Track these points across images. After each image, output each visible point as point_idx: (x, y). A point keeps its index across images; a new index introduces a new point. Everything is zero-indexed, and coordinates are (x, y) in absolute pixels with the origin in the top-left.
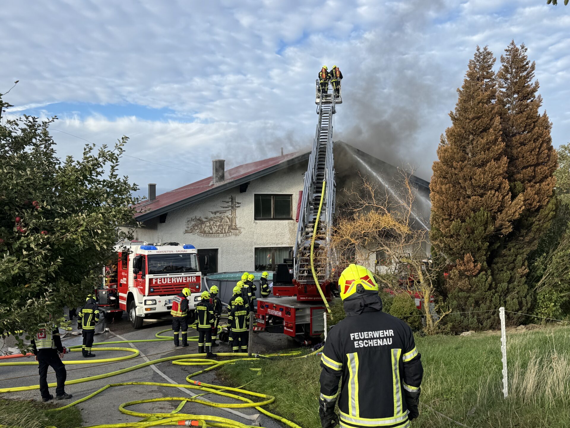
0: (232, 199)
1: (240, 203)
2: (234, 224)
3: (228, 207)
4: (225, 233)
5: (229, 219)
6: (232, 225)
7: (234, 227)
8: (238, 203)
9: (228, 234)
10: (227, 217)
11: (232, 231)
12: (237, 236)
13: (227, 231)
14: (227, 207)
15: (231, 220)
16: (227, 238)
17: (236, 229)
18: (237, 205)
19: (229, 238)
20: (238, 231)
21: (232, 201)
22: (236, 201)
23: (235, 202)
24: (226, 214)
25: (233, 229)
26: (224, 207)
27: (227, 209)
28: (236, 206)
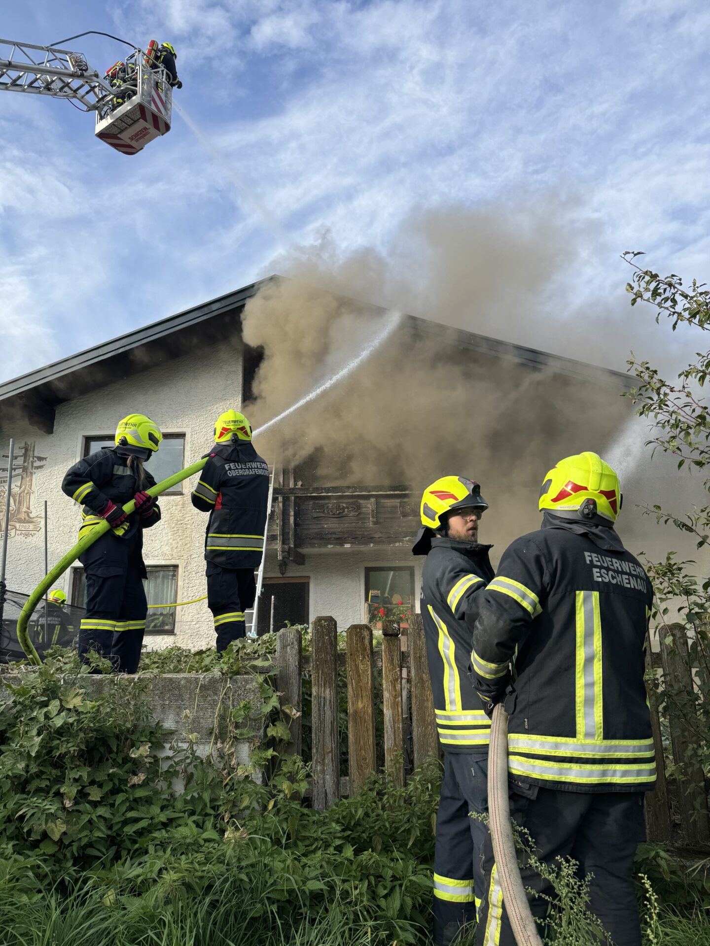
0: (26, 450)
1: (45, 459)
2: (24, 509)
3: (15, 469)
5: (14, 496)
6: (19, 511)
7: (23, 516)
8: (40, 459)
11: (18, 525)
12: (29, 539)
15: (20, 500)
17: (28, 520)
18: (37, 463)
19: (8, 541)
20: (31, 526)
21: (25, 455)
22: (36, 454)
23: (33, 457)
25: (20, 521)
26: (4, 470)
27: (13, 473)
28: (35, 464)
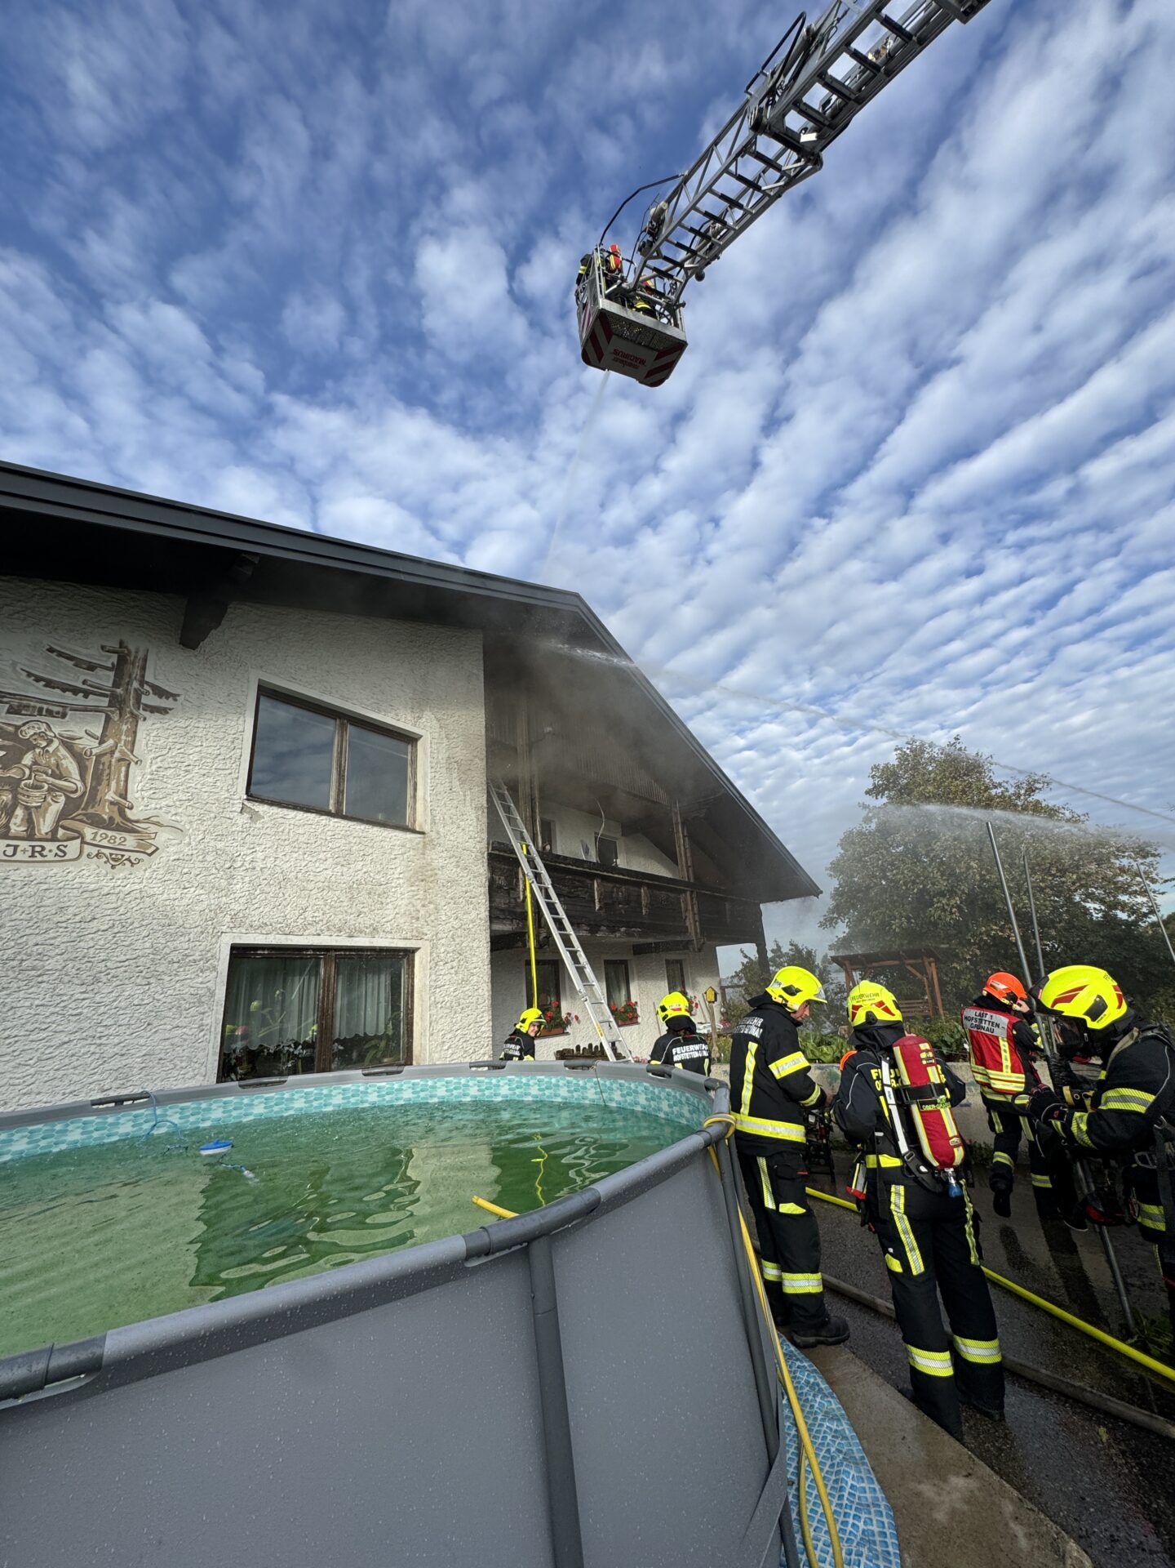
0: (122, 660)
1: (175, 696)
2: (111, 796)
3: (86, 694)
4: (30, 836)
5: (79, 758)
6: (93, 796)
7: (106, 812)
8: (160, 692)
9: (51, 846)
10: (68, 744)
11: (89, 832)
12: (123, 871)
13: (45, 826)
14: (75, 691)
15: (97, 771)
16: (40, 872)
17: (121, 823)
18: (151, 700)
19: (56, 869)
20: (131, 841)
22: (149, 678)
23: (142, 682)
24: (58, 728)
26: (49, 684)
27: (79, 700)
28: (145, 700)
